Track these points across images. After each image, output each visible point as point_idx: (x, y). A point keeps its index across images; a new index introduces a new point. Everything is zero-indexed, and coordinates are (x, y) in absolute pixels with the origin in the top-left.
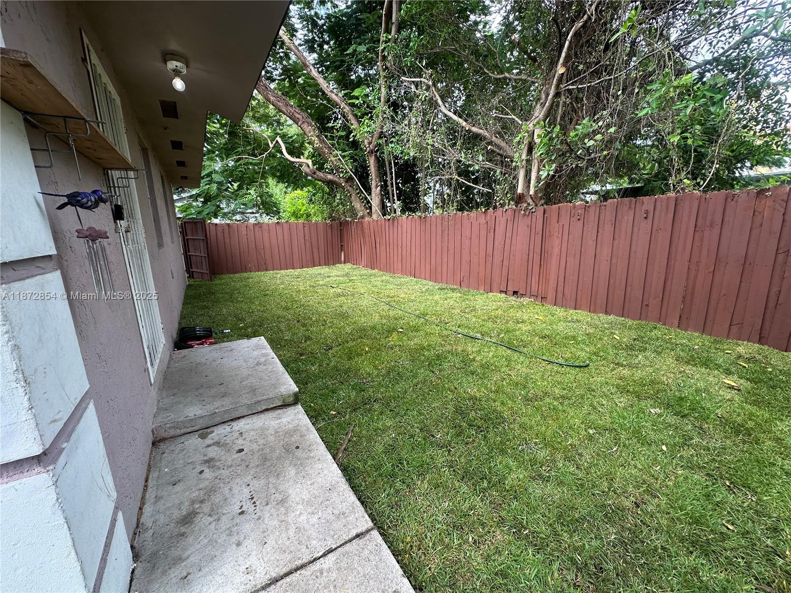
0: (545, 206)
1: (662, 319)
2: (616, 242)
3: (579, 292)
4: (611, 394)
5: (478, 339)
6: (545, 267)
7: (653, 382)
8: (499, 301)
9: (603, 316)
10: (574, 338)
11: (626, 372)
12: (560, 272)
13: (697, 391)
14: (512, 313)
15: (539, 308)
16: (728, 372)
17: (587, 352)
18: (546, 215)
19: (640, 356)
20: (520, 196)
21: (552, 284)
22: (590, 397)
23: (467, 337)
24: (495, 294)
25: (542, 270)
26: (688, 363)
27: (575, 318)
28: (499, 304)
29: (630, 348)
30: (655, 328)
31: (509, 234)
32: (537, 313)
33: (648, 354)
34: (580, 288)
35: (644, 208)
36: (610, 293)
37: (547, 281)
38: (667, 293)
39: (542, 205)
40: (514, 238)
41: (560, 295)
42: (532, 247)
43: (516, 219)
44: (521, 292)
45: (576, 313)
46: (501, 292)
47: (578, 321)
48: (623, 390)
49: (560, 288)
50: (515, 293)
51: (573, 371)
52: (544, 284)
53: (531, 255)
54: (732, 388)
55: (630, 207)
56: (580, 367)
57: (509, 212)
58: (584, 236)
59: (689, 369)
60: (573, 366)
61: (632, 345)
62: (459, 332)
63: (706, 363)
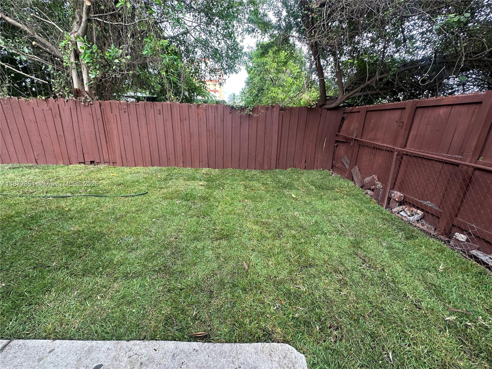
0: (100, 101)
1: (176, 164)
2: (149, 126)
3: (135, 156)
4: (160, 201)
5: (69, 197)
6: (110, 143)
7: (176, 191)
8: (80, 170)
9: (151, 168)
10: (138, 181)
11: (165, 191)
12: (121, 145)
13: (192, 190)
14: (93, 175)
15: (112, 169)
16: (201, 180)
17: (145, 186)
18: (102, 107)
19: (170, 182)
20: (77, 91)
21: (118, 153)
22: (151, 206)
23: (58, 198)
24: (74, 165)
25: (108, 145)
26: (188, 180)
27: (136, 171)
28: (81, 171)
29: (165, 180)
30: (175, 169)
31: (75, 119)
32: (112, 172)
33: (173, 180)
34: (135, 154)
35: (158, 108)
36: (152, 155)
37: (114, 152)
38: (176, 152)
39: (97, 100)
40: (80, 122)
41: (124, 159)
42: (97, 129)
43: (78, 108)
44: (97, 161)
45: (137, 168)
46: (80, 163)
47: (138, 172)
48: (165, 198)
49: (124, 156)
50: (92, 162)
51: (140, 197)
52: (112, 154)
53: (98, 135)
54: (202, 185)
55: (151, 107)
56: (143, 194)
57: (71, 102)
58: (130, 122)
59: (188, 183)
60: (139, 195)
61: (166, 178)
62: (48, 196)
63: (194, 179)
